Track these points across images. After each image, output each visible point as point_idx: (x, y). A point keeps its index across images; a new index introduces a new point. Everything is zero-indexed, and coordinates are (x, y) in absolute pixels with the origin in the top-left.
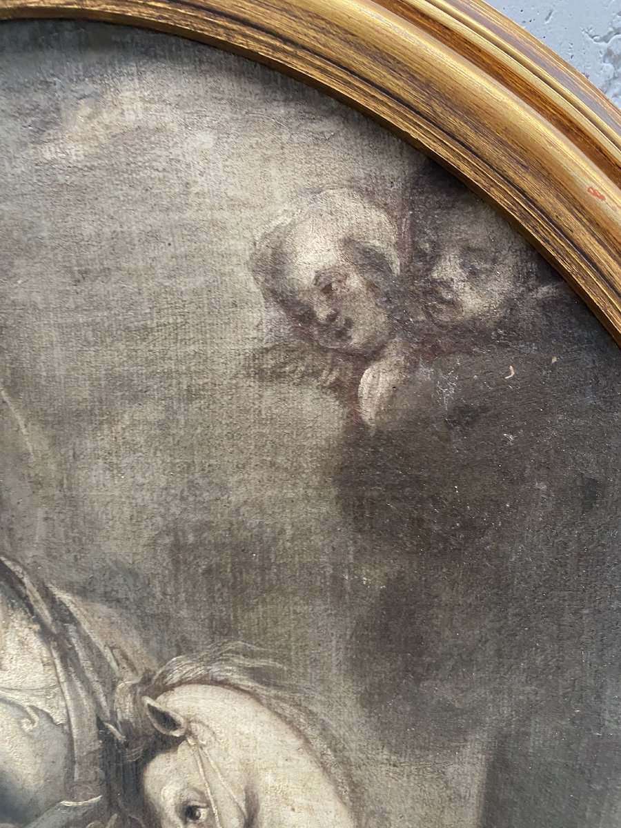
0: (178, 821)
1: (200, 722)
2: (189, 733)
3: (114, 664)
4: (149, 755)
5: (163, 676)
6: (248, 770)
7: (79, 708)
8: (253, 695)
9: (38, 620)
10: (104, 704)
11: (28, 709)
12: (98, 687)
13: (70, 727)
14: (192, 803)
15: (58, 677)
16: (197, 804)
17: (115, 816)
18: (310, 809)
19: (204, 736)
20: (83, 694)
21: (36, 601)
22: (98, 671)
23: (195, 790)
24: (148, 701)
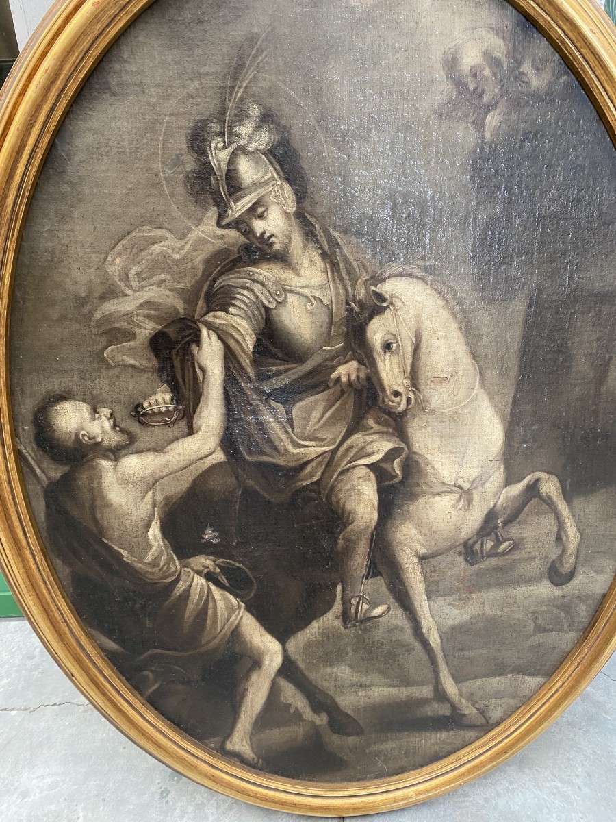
0: (381, 351)
1: (397, 297)
2: (391, 303)
3: (357, 270)
4: (371, 318)
5: (381, 274)
6: (418, 320)
7: (337, 294)
8: (423, 279)
9: (321, 247)
10: (350, 291)
11: (311, 298)
12: (348, 282)
13: (332, 305)
14: (390, 341)
15: (328, 278)
16: (392, 341)
17: (350, 353)
18: (446, 337)
19: (398, 303)
20: (340, 287)
21: (321, 237)
22: (349, 273)
23: (392, 334)
24: (373, 288)
